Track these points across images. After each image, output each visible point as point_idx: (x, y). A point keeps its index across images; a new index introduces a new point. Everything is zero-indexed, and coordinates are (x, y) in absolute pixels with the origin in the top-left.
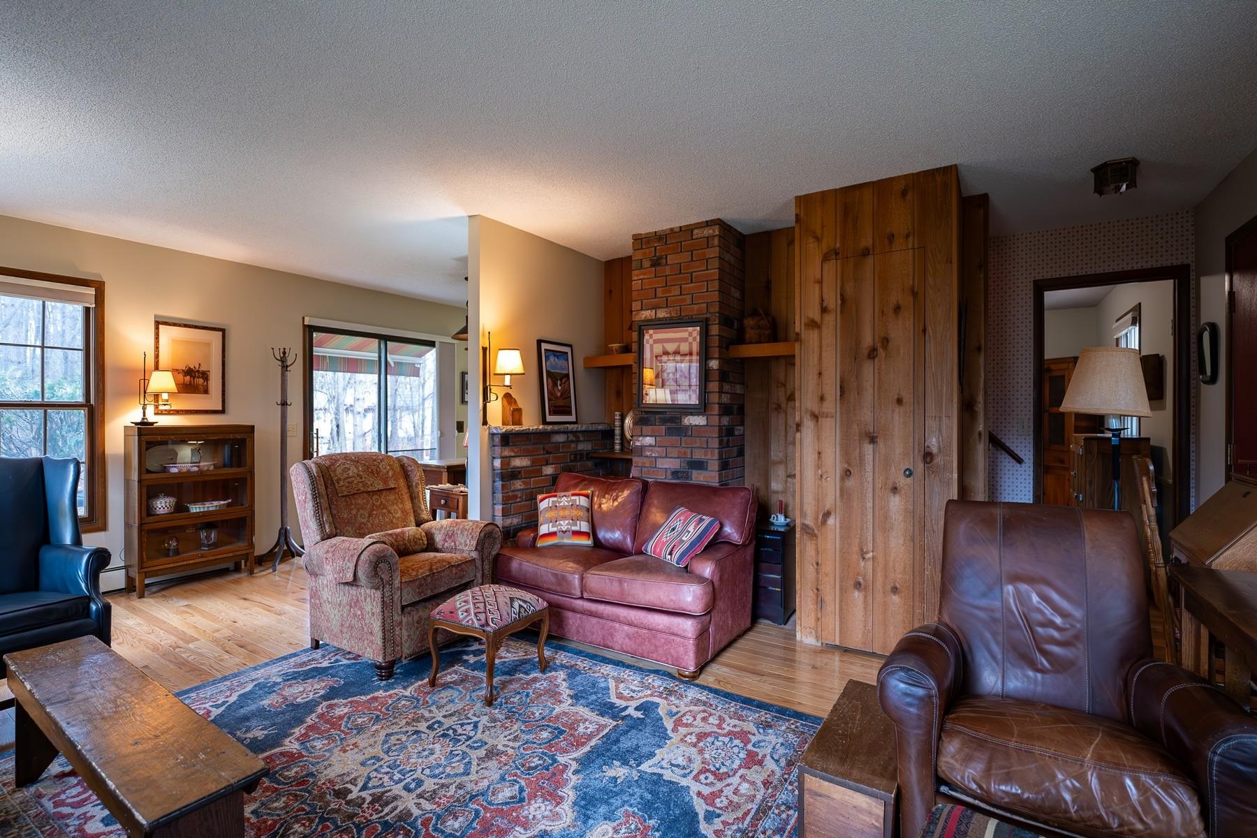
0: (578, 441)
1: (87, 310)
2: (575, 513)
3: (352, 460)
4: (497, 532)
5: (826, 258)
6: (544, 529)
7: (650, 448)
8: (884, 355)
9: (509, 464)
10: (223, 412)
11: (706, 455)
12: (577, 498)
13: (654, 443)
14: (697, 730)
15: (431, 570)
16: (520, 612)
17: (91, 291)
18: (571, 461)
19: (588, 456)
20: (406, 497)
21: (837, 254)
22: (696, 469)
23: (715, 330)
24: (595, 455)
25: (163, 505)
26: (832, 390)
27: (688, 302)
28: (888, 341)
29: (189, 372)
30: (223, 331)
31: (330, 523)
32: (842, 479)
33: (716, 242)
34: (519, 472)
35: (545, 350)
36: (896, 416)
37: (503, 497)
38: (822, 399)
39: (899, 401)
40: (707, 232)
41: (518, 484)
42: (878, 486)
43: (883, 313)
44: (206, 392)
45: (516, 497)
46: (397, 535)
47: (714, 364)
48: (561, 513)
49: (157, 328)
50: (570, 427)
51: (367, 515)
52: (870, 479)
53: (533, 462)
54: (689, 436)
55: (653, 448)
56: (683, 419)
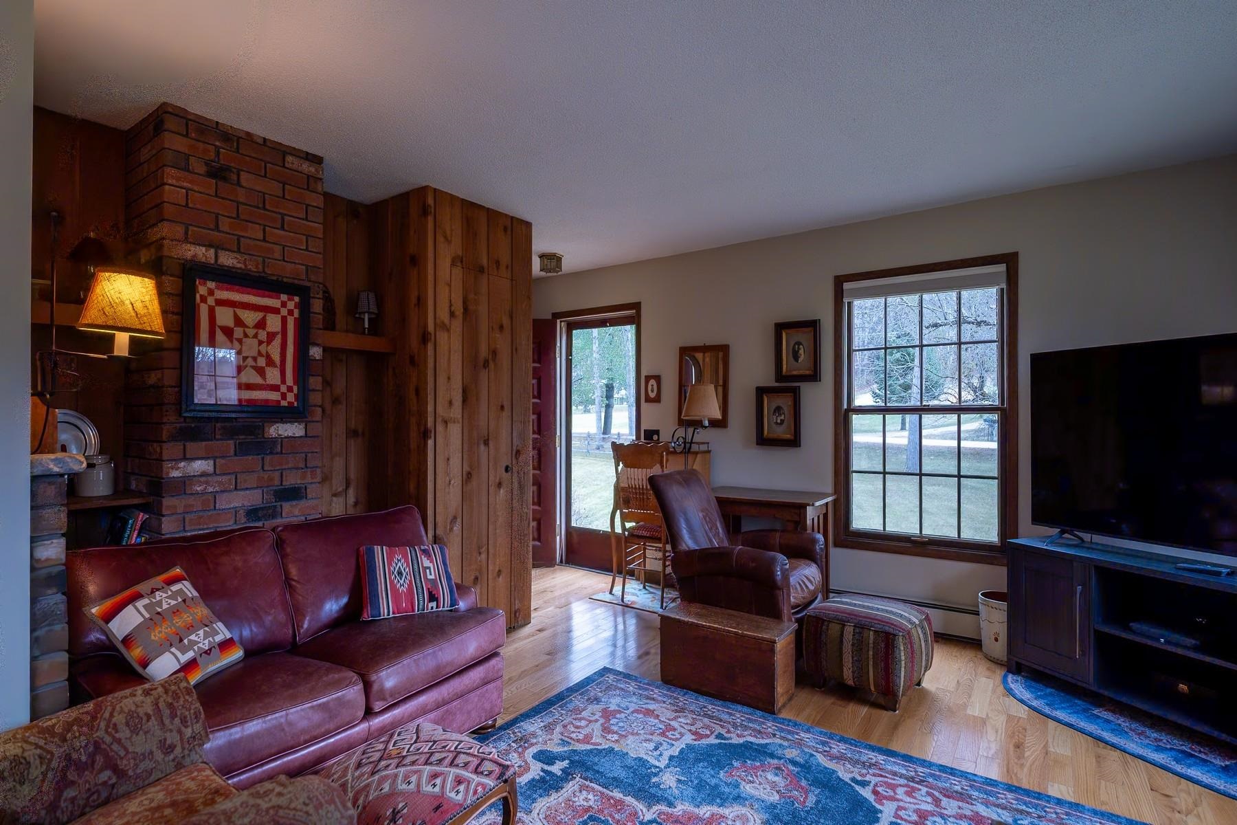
2: (193, 613)
5: (453, 263)
7: (203, 479)
8: (493, 367)
11: (304, 477)
12: (172, 587)
13: (210, 469)
21: (461, 262)
22: (289, 500)
23: (318, 305)
26: (457, 395)
27: (277, 255)
28: (496, 355)
32: (465, 482)
33: (319, 187)
36: (500, 421)
38: (450, 404)
39: (502, 408)
40: (308, 168)
43: (492, 328)
47: (316, 352)
48: (179, 621)
52: (485, 479)
54: (277, 453)
55: (210, 479)
56: (266, 429)
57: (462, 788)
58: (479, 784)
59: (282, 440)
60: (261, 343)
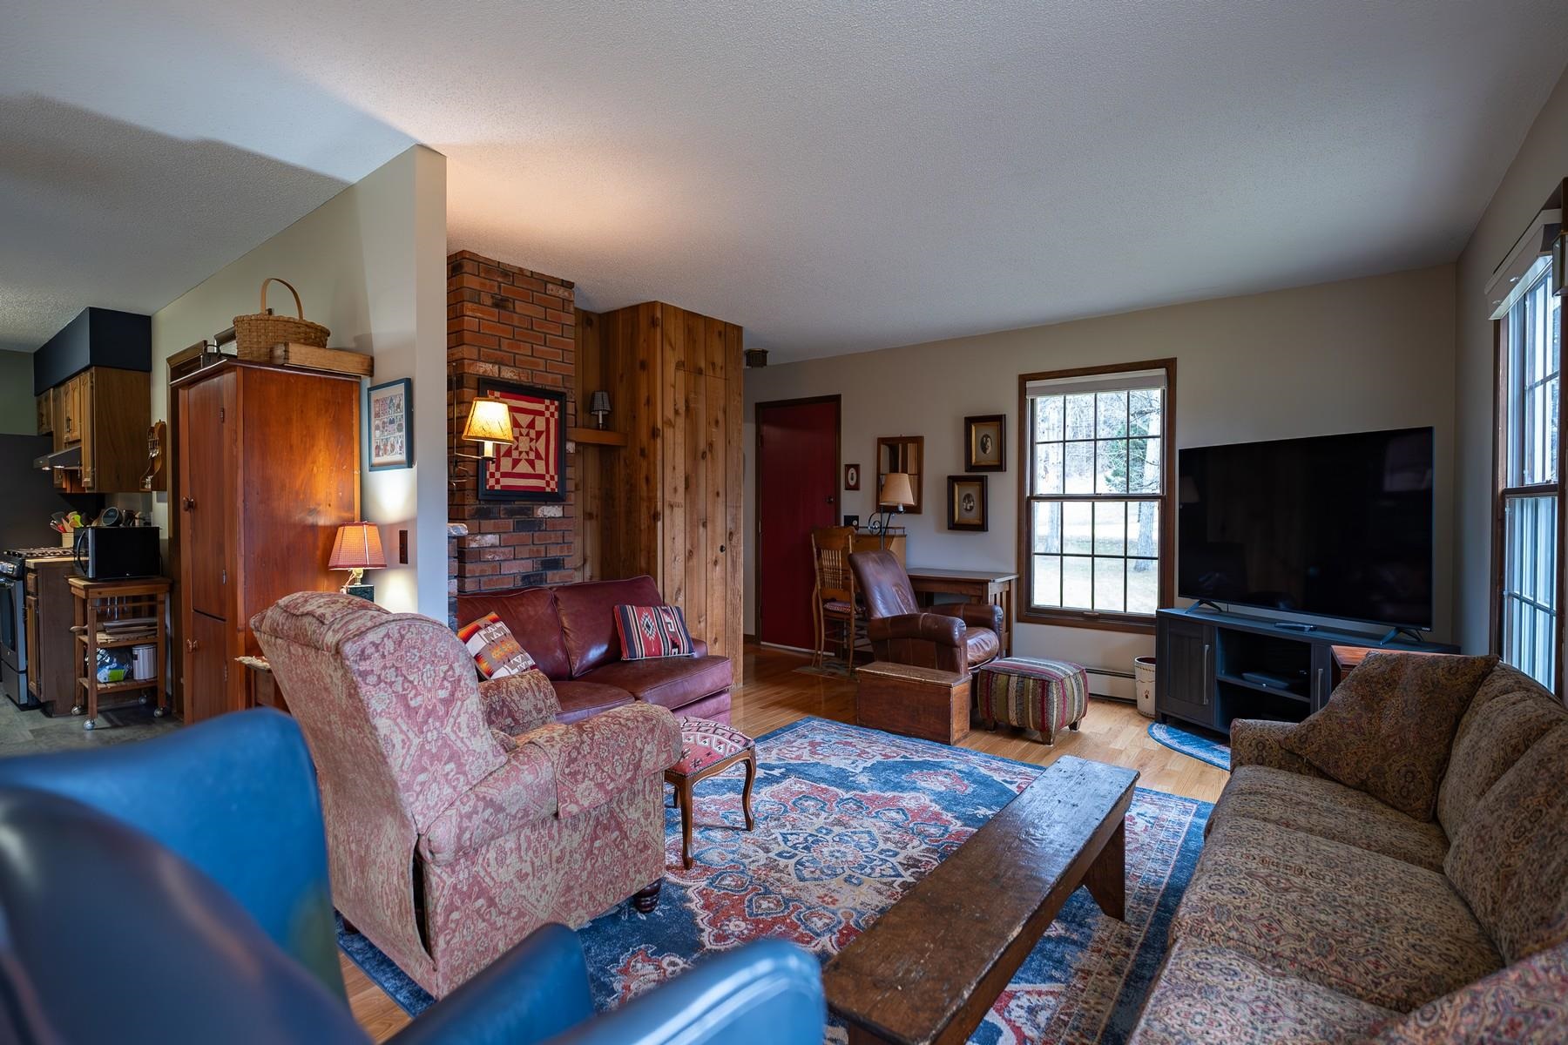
5: (678, 367)
7: (492, 550)
8: (710, 458)
11: (563, 550)
21: (684, 366)
22: (552, 569)
23: (571, 408)
26: (680, 483)
28: (712, 447)
32: (686, 560)
33: (571, 308)
36: (717, 506)
38: (675, 490)
39: (718, 494)
40: (563, 293)
42: (708, 561)
43: (710, 423)
47: (570, 447)
54: (543, 531)
55: (497, 549)
56: (535, 511)
57: (722, 746)
58: (732, 746)
59: (545, 519)
60: (531, 440)
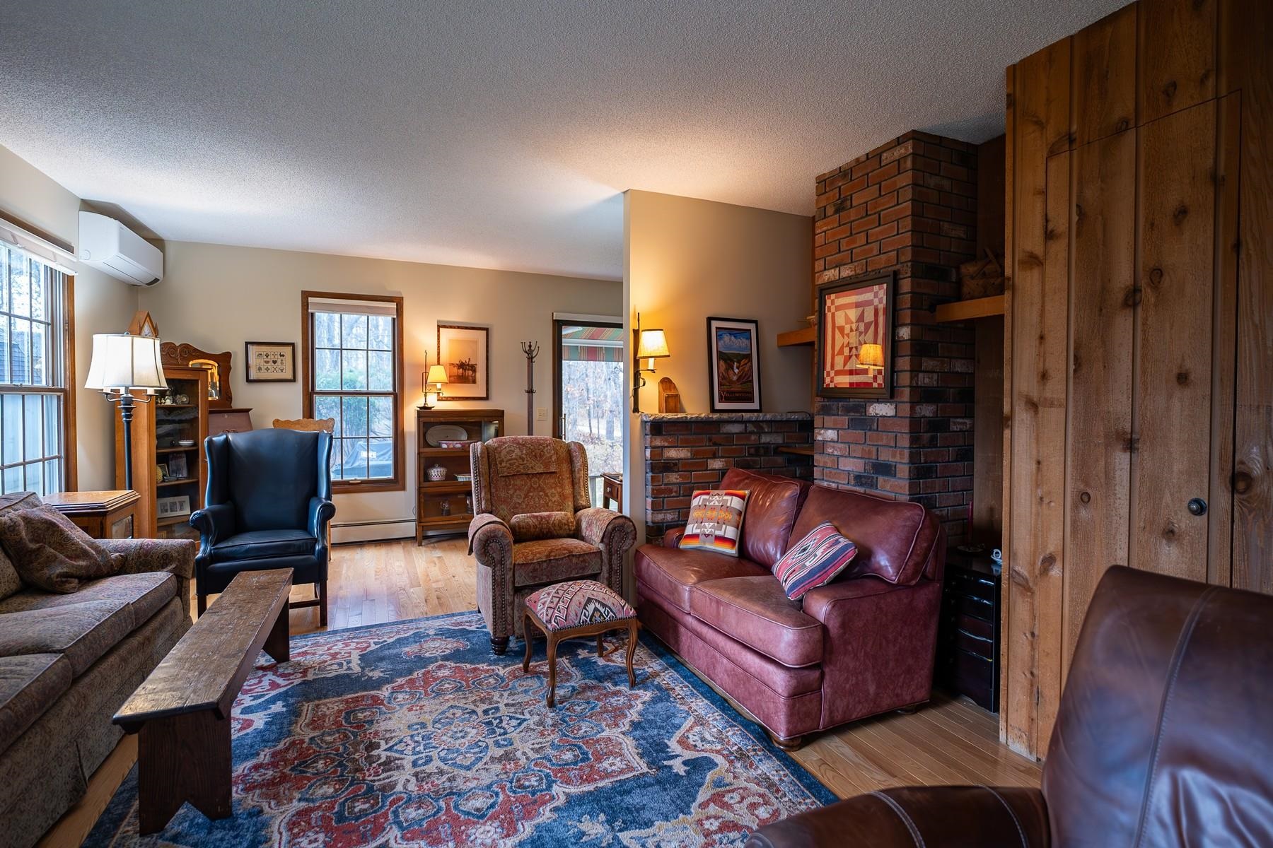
0: (760, 432)
1: (394, 319)
2: (723, 515)
3: (519, 444)
4: (629, 526)
5: (1052, 153)
6: (690, 530)
7: (832, 444)
8: (1153, 300)
9: (662, 454)
10: (487, 398)
11: (894, 456)
12: (729, 498)
13: (836, 438)
14: (729, 816)
15: (548, 556)
16: (593, 615)
17: (393, 305)
18: (750, 455)
19: (777, 450)
20: (567, 482)
21: (1071, 141)
22: (883, 475)
23: (906, 285)
24: (785, 450)
25: (436, 473)
26: (1058, 363)
27: (875, 252)
28: (1162, 275)
29: (462, 366)
30: (487, 330)
31: (486, 501)
32: (1075, 507)
33: (909, 163)
34: (675, 464)
35: (717, 328)
36: (1176, 404)
37: (653, 490)
38: (1044, 376)
39: (1183, 378)
40: (899, 152)
41: (673, 478)
42: (1138, 523)
43: (1152, 224)
44: (474, 382)
45: (671, 491)
46: (542, 518)
47: (905, 333)
48: (709, 514)
49: (439, 331)
50: (746, 416)
51: (523, 496)
52: (1124, 511)
53: (695, 454)
54: (874, 430)
55: (836, 445)
56: (867, 408)
59: (878, 419)
60: (861, 333)
